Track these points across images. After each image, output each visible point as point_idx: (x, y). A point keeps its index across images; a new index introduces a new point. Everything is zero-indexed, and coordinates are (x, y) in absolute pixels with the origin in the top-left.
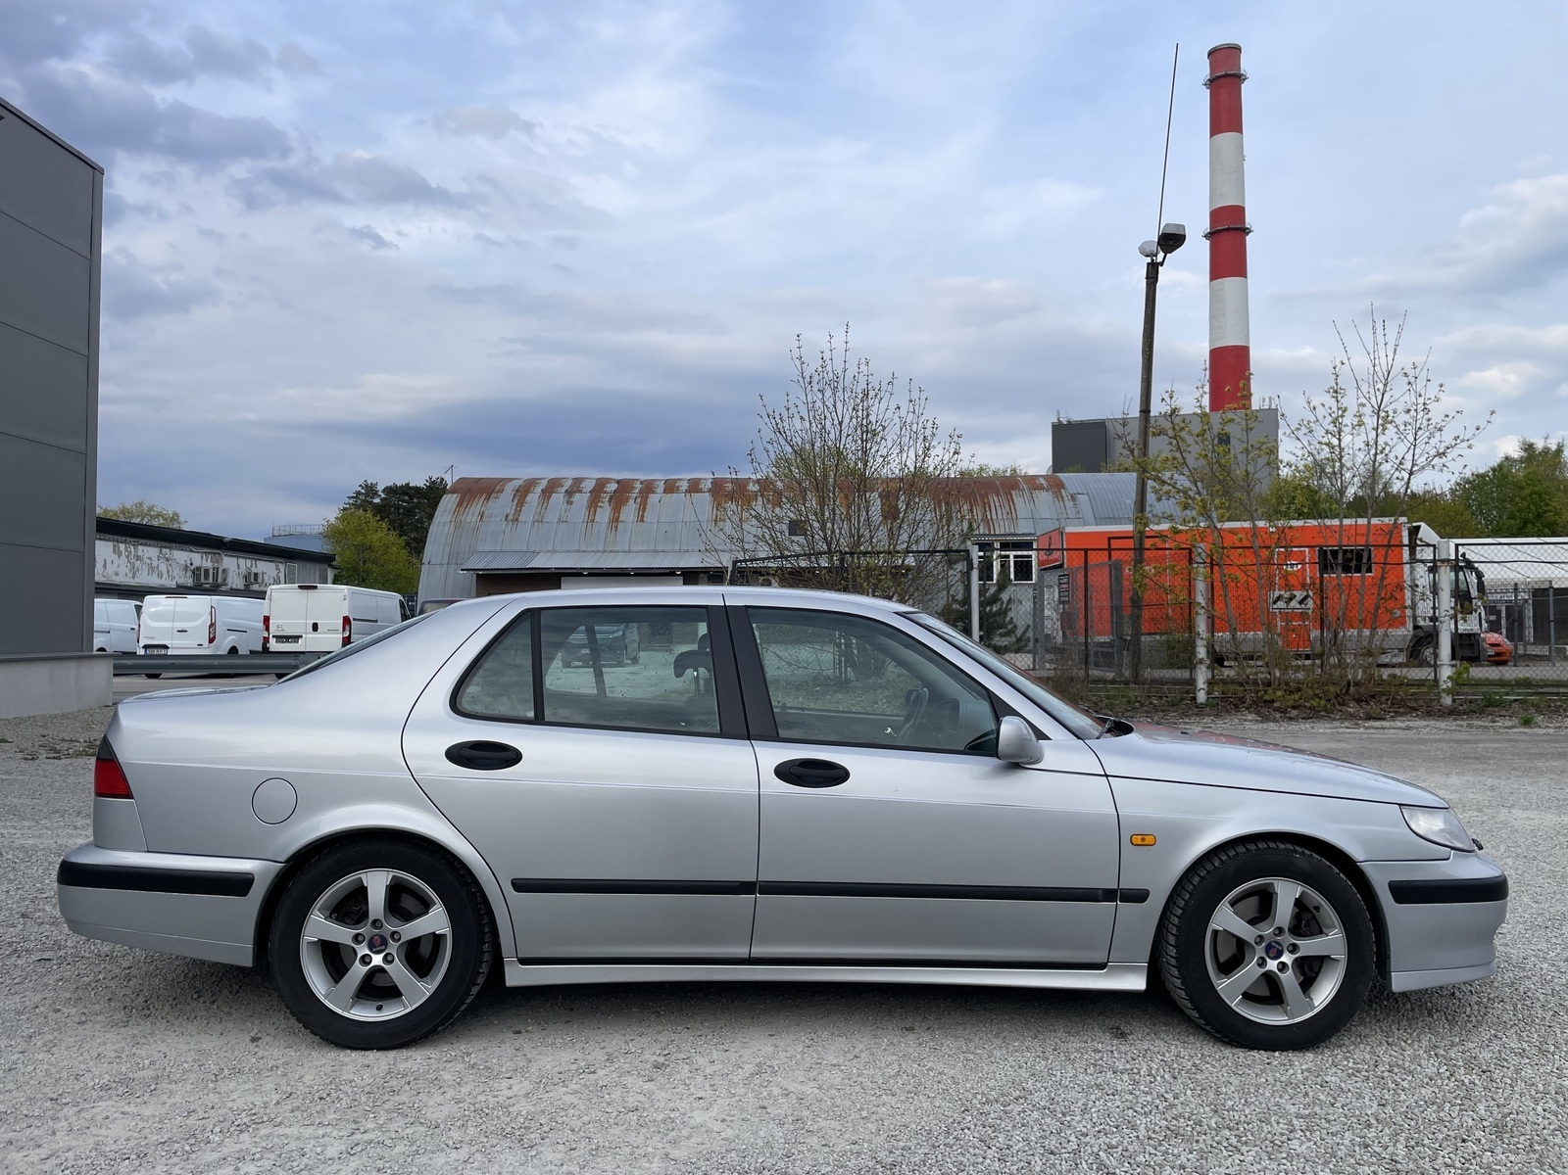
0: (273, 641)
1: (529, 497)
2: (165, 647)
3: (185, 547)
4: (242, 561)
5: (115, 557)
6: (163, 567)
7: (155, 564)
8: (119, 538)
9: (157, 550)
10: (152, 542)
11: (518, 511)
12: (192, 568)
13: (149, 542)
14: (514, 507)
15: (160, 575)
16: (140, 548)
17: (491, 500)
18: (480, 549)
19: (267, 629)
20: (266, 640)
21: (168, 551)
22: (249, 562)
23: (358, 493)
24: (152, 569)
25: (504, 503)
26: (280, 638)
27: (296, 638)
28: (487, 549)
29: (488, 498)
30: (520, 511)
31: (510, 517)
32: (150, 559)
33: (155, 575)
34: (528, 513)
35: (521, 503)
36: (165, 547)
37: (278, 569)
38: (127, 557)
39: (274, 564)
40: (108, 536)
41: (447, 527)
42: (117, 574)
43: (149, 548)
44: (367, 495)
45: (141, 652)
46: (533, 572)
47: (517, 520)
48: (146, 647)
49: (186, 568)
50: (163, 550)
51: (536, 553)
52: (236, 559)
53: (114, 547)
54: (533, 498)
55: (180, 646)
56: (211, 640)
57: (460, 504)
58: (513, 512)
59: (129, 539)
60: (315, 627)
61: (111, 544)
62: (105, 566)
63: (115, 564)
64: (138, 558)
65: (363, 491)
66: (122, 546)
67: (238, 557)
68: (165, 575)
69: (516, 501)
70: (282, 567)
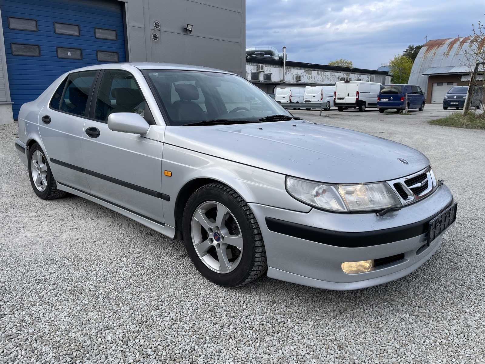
0: (337, 99)
1: (454, 46)
2: (310, 101)
3: (338, 71)
4: (356, 75)
5: (318, 75)
6: (331, 78)
7: (329, 77)
8: (319, 70)
9: (330, 73)
10: (329, 71)
11: (449, 51)
12: (340, 78)
13: (327, 70)
14: (448, 50)
15: (331, 81)
16: (325, 72)
17: (440, 47)
18: (432, 66)
19: (335, 96)
20: (335, 99)
21: (333, 73)
22: (358, 75)
23: (407, 50)
24: (328, 79)
25: (444, 48)
26: (339, 99)
27: (343, 98)
28: (435, 66)
29: (438, 47)
30: (450, 51)
31: (446, 54)
32: (328, 76)
33: (329, 81)
34: (453, 52)
35: (451, 48)
36: (332, 72)
37: (368, 77)
38: (321, 75)
39: (367, 76)
40: (316, 69)
41: (421, 59)
42: (318, 81)
43: (327, 72)
44: (410, 50)
45: (305, 102)
46: (450, 74)
47: (448, 55)
48: (305, 101)
49: (338, 78)
50: (332, 73)
51: (453, 67)
52: (354, 75)
53: (318, 72)
54: (456, 45)
55: (313, 100)
56: (321, 99)
57: (427, 50)
58: (447, 51)
59: (322, 70)
60: (348, 95)
61: (316, 72)
62: (315, 78)
63: (318, 78)
64: (324, 76)
65: (409, 49)
66: (320, 72)
67: (355, 74)
68: (332, 81)
69: (449, 47)
70: (369, 76)
